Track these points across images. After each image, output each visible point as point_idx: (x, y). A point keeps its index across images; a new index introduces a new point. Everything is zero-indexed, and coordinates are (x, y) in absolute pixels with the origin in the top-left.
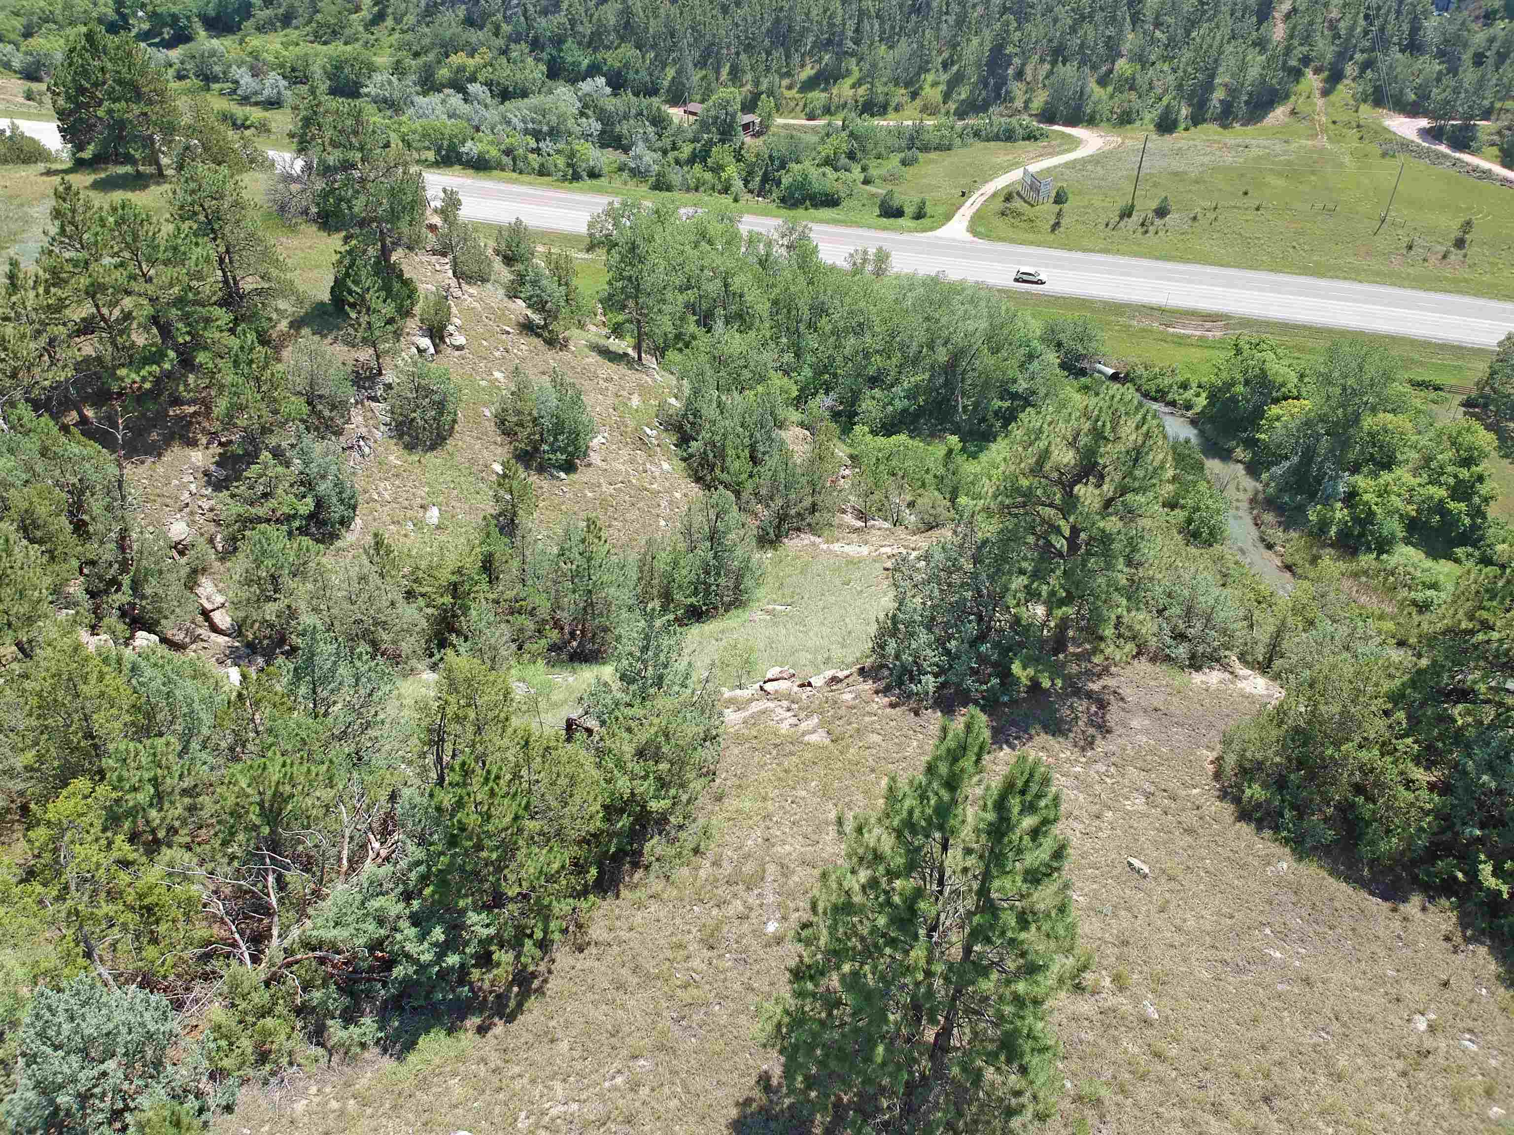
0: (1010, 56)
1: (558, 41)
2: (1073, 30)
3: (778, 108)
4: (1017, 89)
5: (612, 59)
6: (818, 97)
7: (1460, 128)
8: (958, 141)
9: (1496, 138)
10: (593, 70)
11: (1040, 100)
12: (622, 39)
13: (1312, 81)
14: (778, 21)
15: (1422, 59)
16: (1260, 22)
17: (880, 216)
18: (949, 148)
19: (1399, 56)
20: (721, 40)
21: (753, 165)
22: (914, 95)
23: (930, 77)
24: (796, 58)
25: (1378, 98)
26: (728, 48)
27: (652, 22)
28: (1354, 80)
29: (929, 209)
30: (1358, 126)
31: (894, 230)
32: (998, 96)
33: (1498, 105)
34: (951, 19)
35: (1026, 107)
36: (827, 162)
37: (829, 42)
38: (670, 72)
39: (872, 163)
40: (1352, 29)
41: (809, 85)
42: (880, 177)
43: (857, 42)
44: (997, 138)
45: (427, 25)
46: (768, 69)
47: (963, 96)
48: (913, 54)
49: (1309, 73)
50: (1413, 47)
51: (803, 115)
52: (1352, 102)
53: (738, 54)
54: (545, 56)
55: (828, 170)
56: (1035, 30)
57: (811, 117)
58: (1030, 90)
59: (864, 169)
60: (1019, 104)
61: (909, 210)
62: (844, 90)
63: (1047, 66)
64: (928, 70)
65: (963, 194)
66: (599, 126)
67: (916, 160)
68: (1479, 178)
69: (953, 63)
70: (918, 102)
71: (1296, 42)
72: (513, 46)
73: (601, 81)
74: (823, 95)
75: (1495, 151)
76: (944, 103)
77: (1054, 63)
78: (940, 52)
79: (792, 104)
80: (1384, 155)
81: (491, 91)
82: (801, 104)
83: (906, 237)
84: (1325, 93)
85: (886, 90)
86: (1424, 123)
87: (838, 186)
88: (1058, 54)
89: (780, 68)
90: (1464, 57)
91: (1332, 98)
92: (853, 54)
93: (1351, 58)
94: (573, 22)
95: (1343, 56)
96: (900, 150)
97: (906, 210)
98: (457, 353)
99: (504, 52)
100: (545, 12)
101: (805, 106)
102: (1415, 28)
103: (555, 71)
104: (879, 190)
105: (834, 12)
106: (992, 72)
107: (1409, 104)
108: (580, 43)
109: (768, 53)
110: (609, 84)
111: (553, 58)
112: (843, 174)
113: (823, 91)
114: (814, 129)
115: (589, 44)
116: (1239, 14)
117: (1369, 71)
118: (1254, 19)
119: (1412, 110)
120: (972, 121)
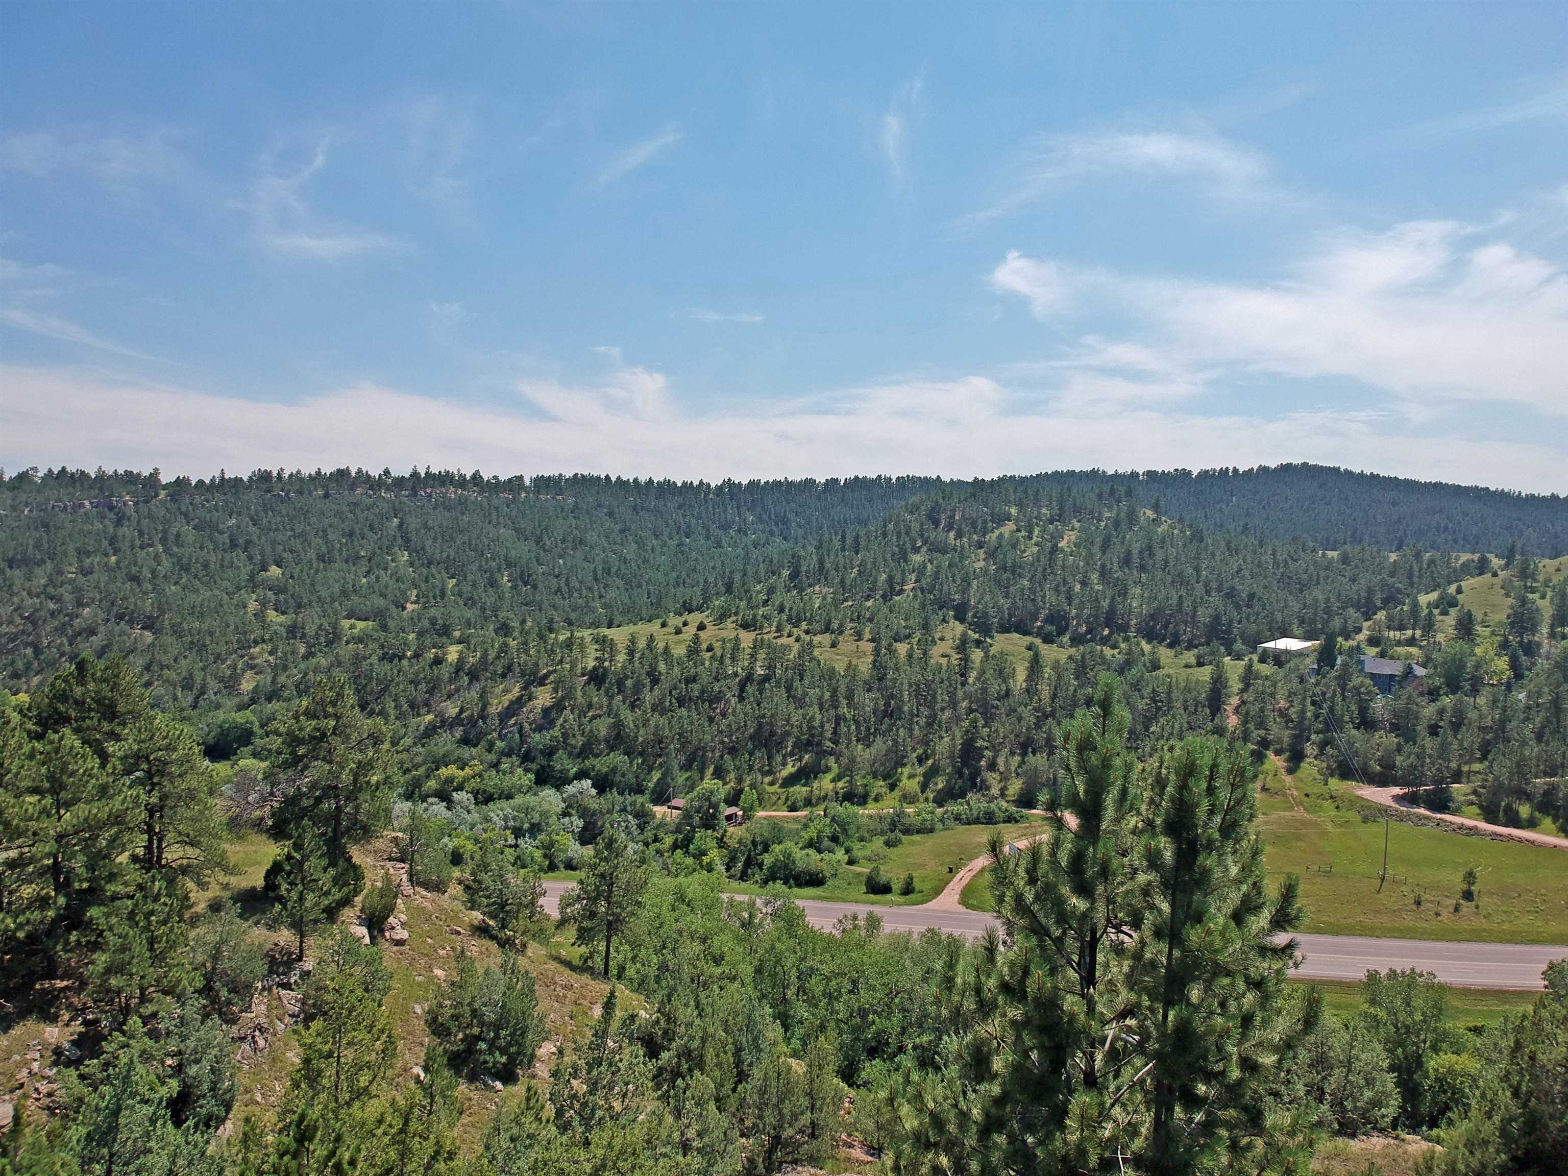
0: (982, 749)
1: (549, 753)
2: (1038, 726)
3: (760, 800)
4: (992, 778)
5: (601, 764)
6: (799, 791)
7: (1434, 792)
8: (939, 826)
9: (1473, 798)
10: (582, 775)
11: (1015, 787)
12: (612, 749)
13: (1275, 762)
14: (760, 726)
15: (1377, 735)
16: (1213, 715)
17: (867, 893)
18: (931, 830)
19: (1354, 732)
20: (706, 744)
21: (736, 850)
22: (892, 787)
23: (906, 771)
24: (779, 758)
25: (1345, 771)
26: (713, 751)
27: (642, 731)
28: (1316, 758)
29: (917, 884)
30: (1331, 797)
31: (884, 904)
32: (974, 785)
33: (1465, 768)
34: (923, 721)
35: (1003, 794)
36: (810, 844)
37: (809, 743)
38: (656, 776)
39: (856, 846)
40: (1303, 712)
41: (789, 781)
42: (864, 858)
43: (836, 743)
44: (977, 821)
45: (423, 746)
46: (751, 768)
47: (940, 786)
48: (889, 751)
49: (1270, 754)
50: (1367, 723)
51: (785, 808)
52: (1319, 777)
53: (722, 757)
54: (534, 766)
55: (811, 852)
56: (1002, 727)
57: (793, 808)
58: (1004, 778)
59: (848, 851)
60: (995, 791)
61: (896, 886)
62: (825, 784)
63: (1018, 758)
64: (904, 765)
65: (951, 870)
66: (581, 823)
67: (900, 840)
68: (1467, 835)
69: (927, 758)
70: (897, 793)
71: (1251, 726)
72: (504, 759)
73: (587, 783)
74: (804, 789)
75: (1475, 809)
76: (923, 792)
77: (1024, 754)
78: (914, 750)
79: (774, 798)
80: (1365, 820)
81: (476, 799)
82: (783, 797)
83: (896, 910)
84: (1291, 771)
85: (865, 781)
86: (1397, 790)
87: (823, 865)
88: (1026, 746)
89: (763, 766)
90: (1418, 728)
91: (1300, 774)
92: (831, 753)
93: (1308, 740)
94: (565, 735)
95: (1300, 737)
96: (883, 833)
97: (894, 887)
98: (395, 948)
99: (495, 765)
100: (539, 729)
101: (787, 799)
102: (1363, 710)
103: (542, 779)
104: (864, 869)
105: (813, 717)
106: (965, 763)
107: (1376, 775)
108: (570, 754)
109: (751, 754)
110: (594, 786)
111: (543, 767)
112: (826, 856)
113: (804, 785)
114: (795, 819)
115: (579, 755)
116: (1192, 709)
117: (1328, 748)
118: (1208, 711)
119: (1382, 781)
120: (953, 807)
